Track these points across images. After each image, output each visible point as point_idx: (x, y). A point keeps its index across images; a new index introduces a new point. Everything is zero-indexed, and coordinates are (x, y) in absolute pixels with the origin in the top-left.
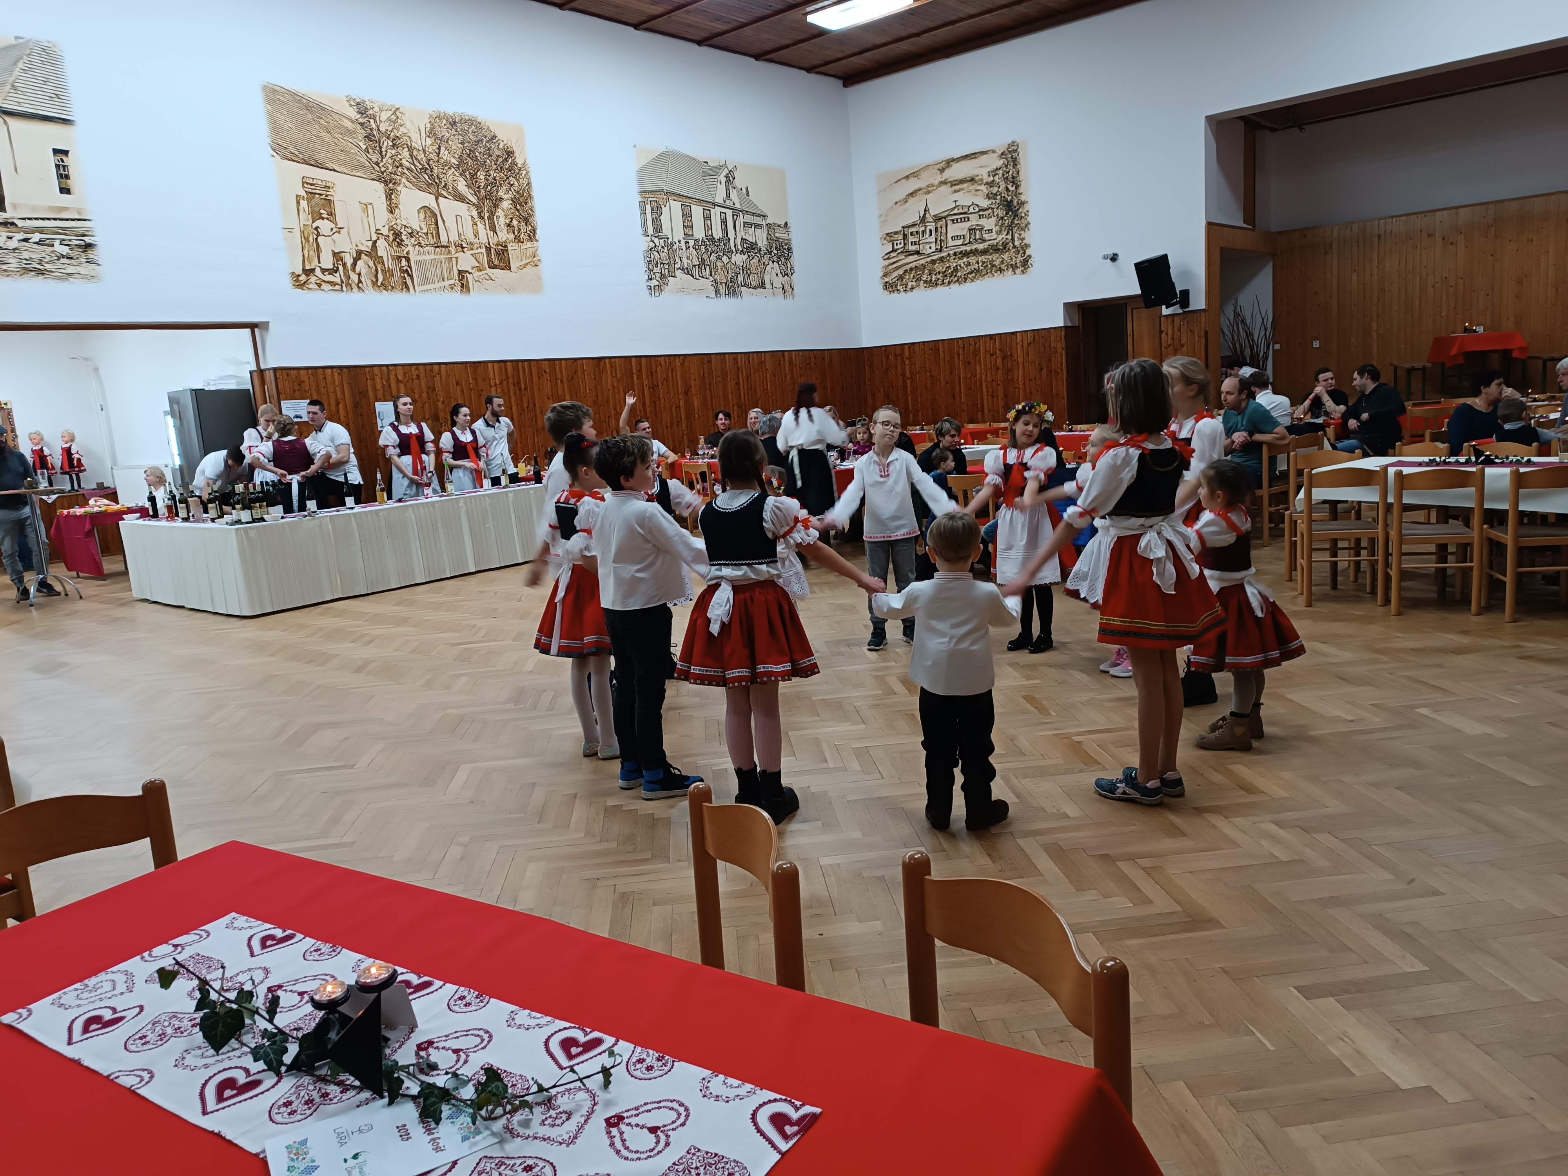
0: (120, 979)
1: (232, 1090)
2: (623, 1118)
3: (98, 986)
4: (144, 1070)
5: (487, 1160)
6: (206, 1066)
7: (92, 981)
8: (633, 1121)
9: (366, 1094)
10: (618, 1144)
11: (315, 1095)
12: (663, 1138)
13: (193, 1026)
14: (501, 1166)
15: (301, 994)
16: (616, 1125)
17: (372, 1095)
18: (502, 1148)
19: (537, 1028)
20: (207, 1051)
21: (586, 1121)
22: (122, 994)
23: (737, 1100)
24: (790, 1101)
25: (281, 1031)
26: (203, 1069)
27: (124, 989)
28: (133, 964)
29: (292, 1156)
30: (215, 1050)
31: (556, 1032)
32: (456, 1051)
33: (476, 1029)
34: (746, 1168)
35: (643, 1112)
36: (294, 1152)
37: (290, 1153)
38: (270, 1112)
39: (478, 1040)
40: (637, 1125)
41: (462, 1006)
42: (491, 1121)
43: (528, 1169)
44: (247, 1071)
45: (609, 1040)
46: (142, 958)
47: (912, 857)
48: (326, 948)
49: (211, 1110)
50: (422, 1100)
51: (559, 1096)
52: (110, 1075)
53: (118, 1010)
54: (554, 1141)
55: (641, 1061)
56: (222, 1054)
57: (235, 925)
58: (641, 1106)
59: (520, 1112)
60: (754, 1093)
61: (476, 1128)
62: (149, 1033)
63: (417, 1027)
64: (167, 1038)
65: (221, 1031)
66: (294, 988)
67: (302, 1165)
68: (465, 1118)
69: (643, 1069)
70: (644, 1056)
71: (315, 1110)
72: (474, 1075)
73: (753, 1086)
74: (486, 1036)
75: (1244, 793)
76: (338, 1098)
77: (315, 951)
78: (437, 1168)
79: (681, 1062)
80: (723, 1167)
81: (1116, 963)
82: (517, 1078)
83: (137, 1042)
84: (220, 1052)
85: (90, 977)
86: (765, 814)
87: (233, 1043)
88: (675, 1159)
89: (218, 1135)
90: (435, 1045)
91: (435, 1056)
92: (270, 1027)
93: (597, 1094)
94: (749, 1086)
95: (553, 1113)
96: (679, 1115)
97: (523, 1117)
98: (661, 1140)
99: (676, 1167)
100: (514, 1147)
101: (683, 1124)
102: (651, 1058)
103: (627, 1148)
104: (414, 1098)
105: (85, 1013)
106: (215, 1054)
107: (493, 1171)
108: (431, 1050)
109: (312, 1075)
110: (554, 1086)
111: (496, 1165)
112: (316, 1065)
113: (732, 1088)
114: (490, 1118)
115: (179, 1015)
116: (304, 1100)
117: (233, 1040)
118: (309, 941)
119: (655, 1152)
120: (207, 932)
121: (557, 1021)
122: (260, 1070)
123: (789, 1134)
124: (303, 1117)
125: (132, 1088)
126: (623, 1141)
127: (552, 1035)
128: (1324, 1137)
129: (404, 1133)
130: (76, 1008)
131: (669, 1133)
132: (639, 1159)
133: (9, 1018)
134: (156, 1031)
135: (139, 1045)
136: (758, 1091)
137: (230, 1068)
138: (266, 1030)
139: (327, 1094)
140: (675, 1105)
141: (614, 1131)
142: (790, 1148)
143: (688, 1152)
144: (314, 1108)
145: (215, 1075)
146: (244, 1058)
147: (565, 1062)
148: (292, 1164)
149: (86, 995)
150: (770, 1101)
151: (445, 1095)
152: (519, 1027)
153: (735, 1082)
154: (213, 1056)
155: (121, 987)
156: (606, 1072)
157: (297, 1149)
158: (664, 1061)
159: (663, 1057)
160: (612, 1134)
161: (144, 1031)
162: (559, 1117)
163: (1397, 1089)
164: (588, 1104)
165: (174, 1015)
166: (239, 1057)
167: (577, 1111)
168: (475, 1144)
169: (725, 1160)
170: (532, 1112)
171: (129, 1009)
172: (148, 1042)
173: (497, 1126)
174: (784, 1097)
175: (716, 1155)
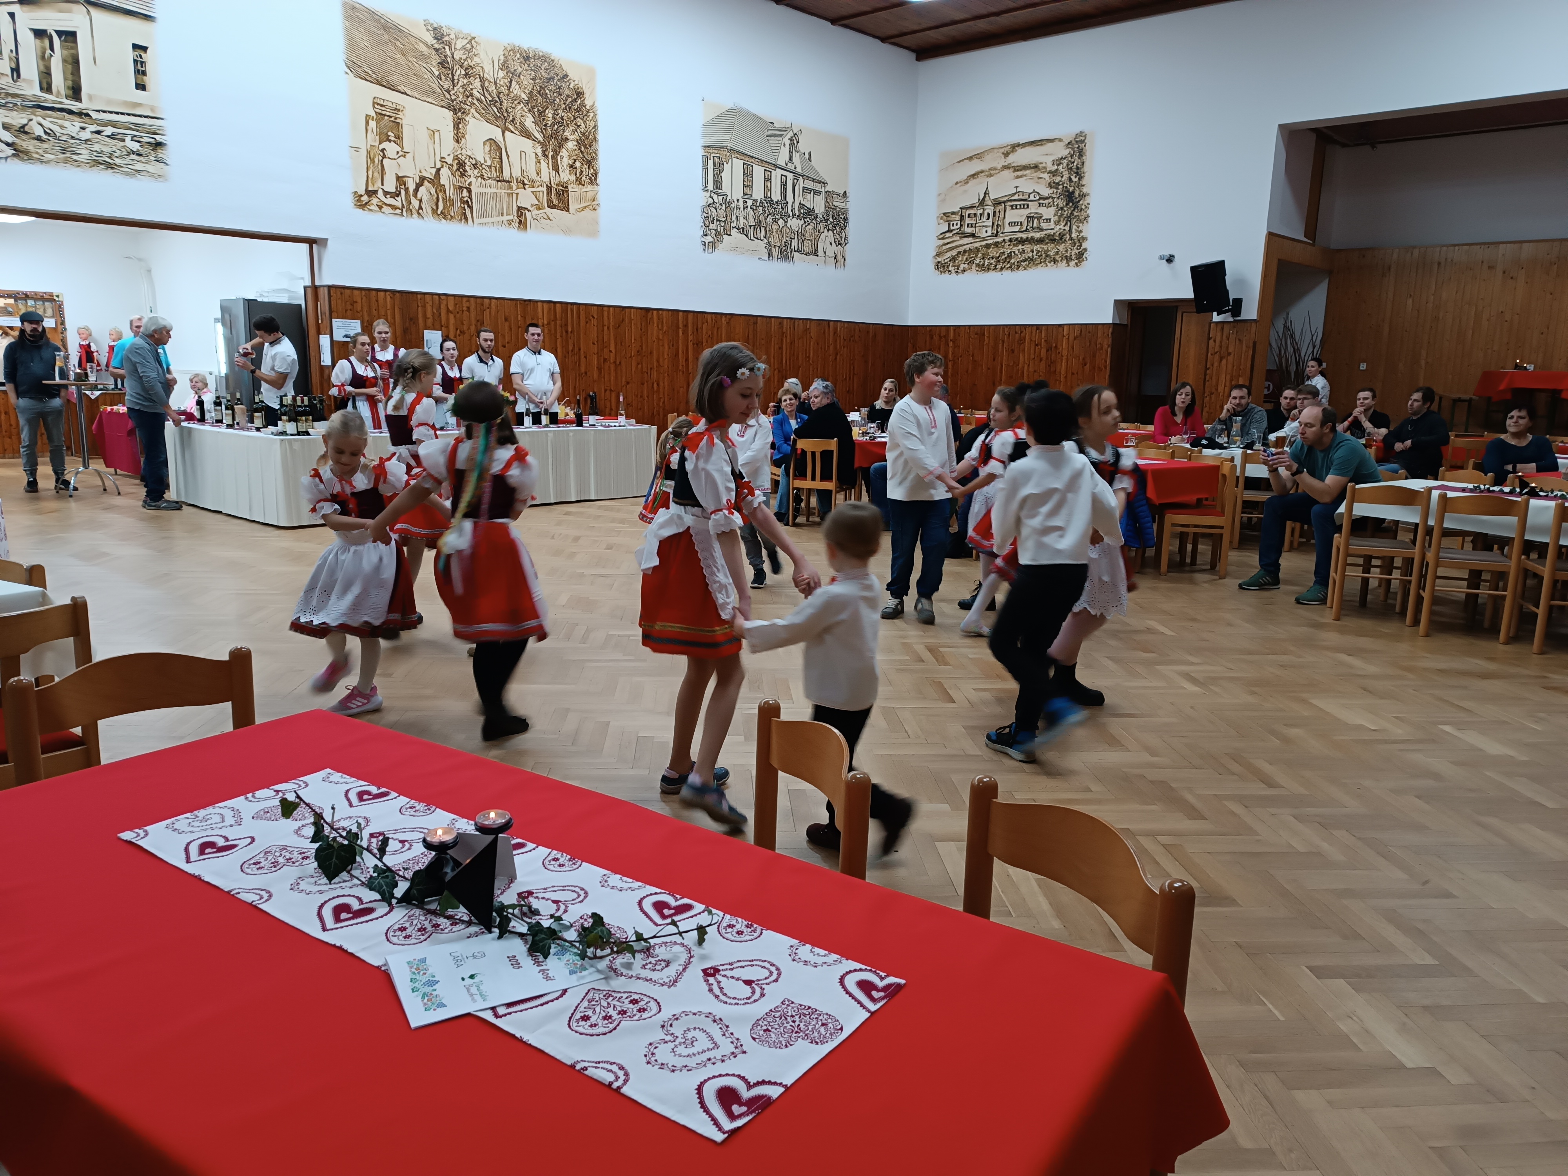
0: (228, 814)
1: (348, 913)
2: (719, 971)
3: (209, 817)
4: (262, 890)
5: (595, 992)
6: (321, 892)
7: (202, 813)
8: (729, 973)
9: (473, 929)
10: (717, 991)
11: (427, 924)
12: (758, 990)
13: (303, 858)
14: (609, 997)
15: (403, 842)
16: (713, 975)
17: (481, 929)
18: (608, 983)
19: (629, 891)
20: (319, 880)
21: (684, 970)
22: (231, 826)
23: (825, 966)
24: (875, 972)
25: (389, 869)
26: (318, 893)
27: (233, 823)
28: (238, 802)
29: (413, 970)
30: (328, 879)
31: (648, 896)
32: (555, 902)
33: (572, 886)
34: (838, 1021)
35: (737, 967)
36: (415, 967)
37: (411, 967)
38: (386, 934)
39: (575, 895)
40: (733, 977)
41: (556, 866)
42: (597, 960)
43: (634, 1002)
44: (360, 900)
45: (699, 907)
46: (247, 798)
47: (980, 781)
48: (420, 806)
49: (331, 928)
50: (530, 938)
51: (657, 947)
52: (231, 891)
53: (230, 839)
54: (655, 981)
55: (731, 926)
56: (334, 883)
57: (331, 779)
58: (735, 962)
59: (622, 956)
60: (840, 962)
61: (582, 965)
62: (262, 860)
63: (516, 879)
64: (280, 866)
65: (335, 862)
66: (395, 836)
67: (424, 979)
68: (571, 956)
69: (734, 933)
70: (734, 922)
71: (429, 937)
72: (575, 922)
73: (839, 957)
74: (582, 893)
75: (1265, 786)
76: (448, 929)
77: (410, 808)
78: (549, 993)
79: (768, 931)
80: (816, 1018)
81: (1184, 885)
82: (616, 929)
83: (252, 866)
84: (333, 882)
85: (200, 809)
86: (836, 731)
87: (344, 876)
88: (772, 1007)
89: (340, 948)
90: (535, 895)
91: (535, 904)
92: (380, 864)
93: (693, 949)
94: (835, 956)
95: (651, 960)
96: (771, 973)
97: (625, 960)
98: (756, 991)
99: (773, 1014)
100: (618, 984)
101: (776, 981)
102: (740, 925)
103: (725, 995)
104: (521, 935)
105: (198, 838)
106: (328, 882)
107: (602, 1001)
108: (531, 899)
109: (422, 908)
110: (654, 937)
111: (604, 996)
112: (426, 900)
113: (818, 954)
114: (595, 957)
115: (288, 848)
116: (416, 929)
117: (345, 873)
118: (403, 800)
119: (752, 1000)
120: (305, 782)
121: (648, 887)
122: (372, 900)
123: (876, 997)
124: (418, 941)
125: (254, 903)
126: (721, 989)
127: (644, 897)
128: (1330, 1103)
129: (514, 962)
130: (189, 833)
131: (764, 986)
132: (738, 1004)
133: (127, 835)
134: (269, 859)
135: (254, 869)
136: (844, 961)
137: (344, 896)
138: (376, 866)
139: (439, 926)
140: (768, 965)
141: (711, 980)
142: (878, 1010)
143: (782, 1003)
144: (427, 935)
145: (330, 900)
146: (355, 889)
147: (658, 920)
148: (414, 977)
149: (196, 824)
150: (855, 970)
151: (552, 934)
152: (613, 888)
153: (822, 952)
154: (326, 884)
155: (229, 820)
156: (702, 931)
157: (417, 965)
158: (752, 929)
159: (752, 925)
160: (710, 982)
161: (257, 858)
162: (659, 963)
163: (1401, 1067)
164: (684, 957)
165: (284, 848)
166: (351, 888)
167: (674, 961)
168: (583, 977)
169: (818, 1012)
170: (634, 958)
171: (240, 839)
172: (263, 867)
173: (603, 965)
174: (869, 968)
175: (809, 1008)
